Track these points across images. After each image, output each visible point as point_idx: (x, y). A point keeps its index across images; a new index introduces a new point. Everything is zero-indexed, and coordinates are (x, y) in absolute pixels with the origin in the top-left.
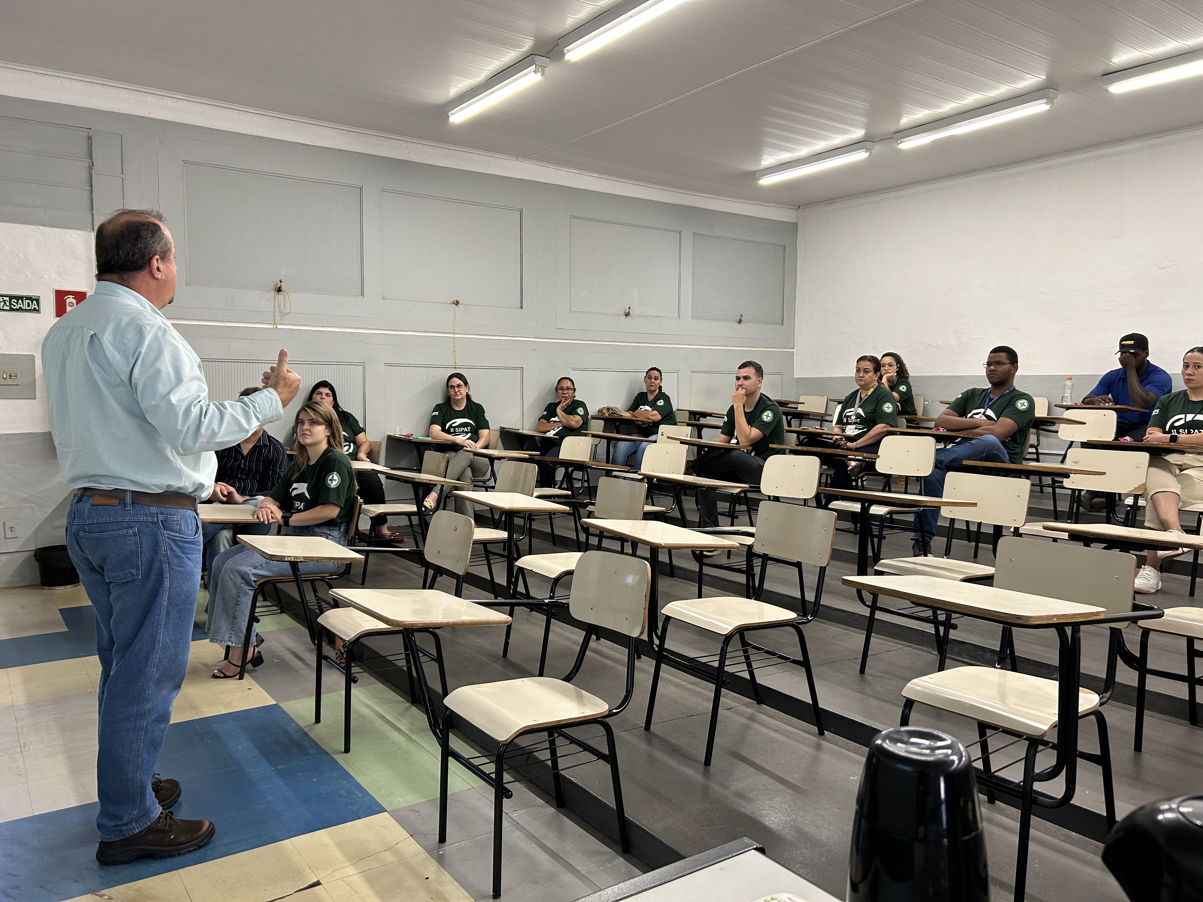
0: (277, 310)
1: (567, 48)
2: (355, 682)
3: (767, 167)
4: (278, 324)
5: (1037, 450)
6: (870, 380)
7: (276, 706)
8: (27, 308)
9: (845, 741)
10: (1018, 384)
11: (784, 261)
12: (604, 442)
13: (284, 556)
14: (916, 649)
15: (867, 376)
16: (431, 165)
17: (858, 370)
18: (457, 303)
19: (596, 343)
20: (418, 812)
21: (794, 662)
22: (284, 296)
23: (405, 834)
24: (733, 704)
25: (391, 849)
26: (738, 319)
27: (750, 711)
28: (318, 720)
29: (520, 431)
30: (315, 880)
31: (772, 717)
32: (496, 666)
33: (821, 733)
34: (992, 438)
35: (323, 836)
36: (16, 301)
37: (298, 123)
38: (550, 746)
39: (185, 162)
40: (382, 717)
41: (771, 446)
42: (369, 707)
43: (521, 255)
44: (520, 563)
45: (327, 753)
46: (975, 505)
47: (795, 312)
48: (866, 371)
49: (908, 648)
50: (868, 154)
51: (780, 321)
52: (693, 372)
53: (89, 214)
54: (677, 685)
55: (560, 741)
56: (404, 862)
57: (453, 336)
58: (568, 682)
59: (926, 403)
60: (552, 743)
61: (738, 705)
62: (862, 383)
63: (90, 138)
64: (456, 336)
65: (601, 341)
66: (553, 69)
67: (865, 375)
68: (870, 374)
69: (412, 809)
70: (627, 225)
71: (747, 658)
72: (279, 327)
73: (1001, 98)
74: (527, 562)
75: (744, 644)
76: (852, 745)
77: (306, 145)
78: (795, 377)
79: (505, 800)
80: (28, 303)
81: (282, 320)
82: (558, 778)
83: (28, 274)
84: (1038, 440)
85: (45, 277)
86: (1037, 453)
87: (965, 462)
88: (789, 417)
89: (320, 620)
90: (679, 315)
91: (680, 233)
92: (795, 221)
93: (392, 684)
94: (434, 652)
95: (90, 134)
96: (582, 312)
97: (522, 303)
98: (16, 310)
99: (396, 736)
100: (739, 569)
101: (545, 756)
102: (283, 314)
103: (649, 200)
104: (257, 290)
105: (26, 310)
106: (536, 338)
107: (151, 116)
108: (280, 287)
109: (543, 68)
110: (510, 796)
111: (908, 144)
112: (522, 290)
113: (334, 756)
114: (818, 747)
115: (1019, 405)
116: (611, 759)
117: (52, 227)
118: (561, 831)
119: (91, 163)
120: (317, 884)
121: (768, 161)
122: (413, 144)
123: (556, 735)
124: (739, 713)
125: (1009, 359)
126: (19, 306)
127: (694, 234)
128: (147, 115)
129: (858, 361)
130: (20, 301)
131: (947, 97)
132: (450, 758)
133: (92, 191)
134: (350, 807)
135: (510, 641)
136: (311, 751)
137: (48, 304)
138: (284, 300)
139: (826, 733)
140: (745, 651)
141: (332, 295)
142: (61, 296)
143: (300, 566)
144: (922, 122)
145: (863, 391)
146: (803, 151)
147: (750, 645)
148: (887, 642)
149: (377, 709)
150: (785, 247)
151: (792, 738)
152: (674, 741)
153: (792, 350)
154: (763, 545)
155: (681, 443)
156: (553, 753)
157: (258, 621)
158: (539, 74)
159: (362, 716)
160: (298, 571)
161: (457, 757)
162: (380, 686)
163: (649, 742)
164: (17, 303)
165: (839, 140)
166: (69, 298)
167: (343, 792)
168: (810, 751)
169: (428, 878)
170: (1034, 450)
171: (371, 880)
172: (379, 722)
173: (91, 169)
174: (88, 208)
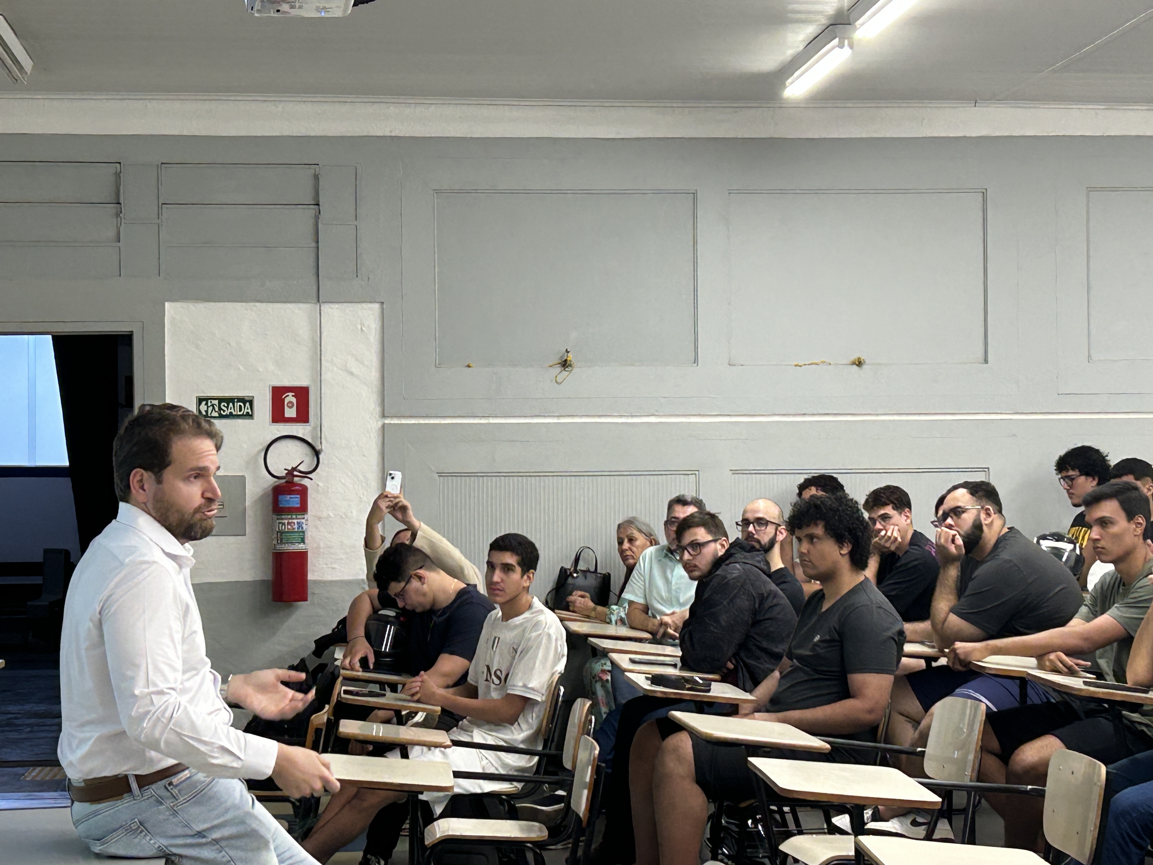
8: (239, 413)
18: (859, 363)
22: (570, 373)
36: (226, 405)
39: (437, 191)
53: (313, 279)
57: (861, 418)
63: (316, 178)
77: (609, 140)
80: (240, 406)
83: (242, 368)
85: (261, 370)
95: (317, 172)
96: (1115, 361)
97: (986, 353)
98: (226, 417)
104: (533, 366)
105: (238, 416)
106: (1017, 413)
107: (393, 134)
108: (567, 360)
117: (268, 303)
119: (318, 211)
126: (229, 411)
128: (388, 134)
130: (231, 404)
133: (317, 249)
137: (264, 406)
138: (572, 380)
141: (648, 366)
142: (278, 394)
158: (847, 48)
164: (228, 408)
166: (288, 396)
173: (317, 218)
174: (313, 271)
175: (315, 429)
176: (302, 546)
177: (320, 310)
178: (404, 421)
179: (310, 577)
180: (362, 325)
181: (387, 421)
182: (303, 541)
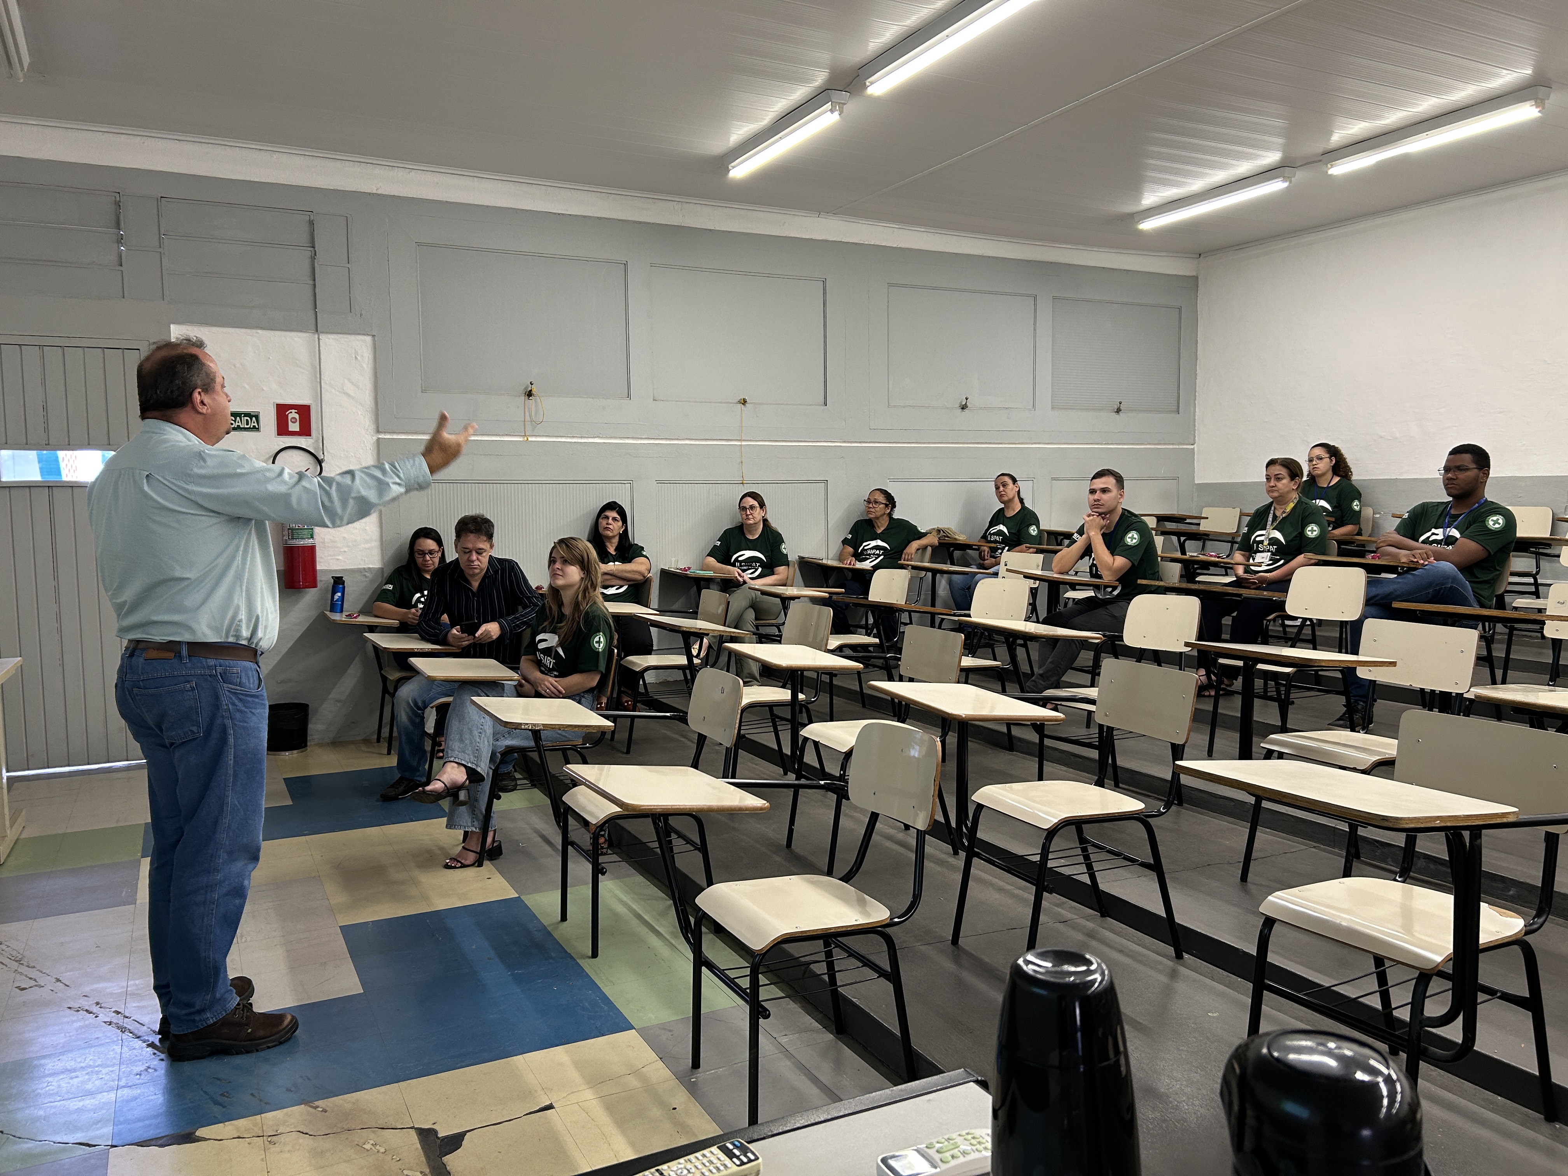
0: (528, 418)
1: (870, 80)
2: (603, 874)
3: (1149, 207)
4: (530, 436)
5: (1536, 580)
6: (1286, 490)
7: (517, 902)
8: (246, 426)
9: (1209, 968)
10: (1490, 494)
11: (1180, 328)
12: (930, 574)
13: (521, 724)
14: (1324, 850)
15: (1280, 485)
16: (711, 230)
17: (1268, 478)
18: (744, 402)
19: (923, 445)
20: (670, 1031)
21: (1143, 865)
22: (535, 401)
23: (653, 1056)
24: (1069, 915)
25: (636, 1072)
26: (1116, 407)
27: (1090, 925)
28: (564, 918)
29: (824, 562)
30: (548, 1103)
31: (1118, 934)
32: (777, 859)
33: (1179, 956)
34: (1447, 566)
35: (559, 1053)
37: (549, 188)
38: (826, 958)
39: (419, 244)
40: (638, 916)
41: (1139, 581)
42: (625, 904)
43: (825, 337)
44: (807, 732)
45: (572, 958)
46: (1393, 664)
47: (1195, 396)
48: (1278, 478)
49: (1313, 850)
50: (1286, 184)
51: (1174, 408)
52: (1053, 479)
53: (313, 312)
54: (1000, 890)
55: (838, 954)
56: (650, 1089)
57: (739, 443)
58: (846, 882)
59: (1378, 516)
60: (829, 954)
61: (1076, 917)
62: (1276, 494)
63: (311, 223)
64: (744, 443)
65: (929, 443)
66: (853, 106)
67: (1277, 484)
68: (1284, 481)
69: (664, 1027)
70: (964, 291)
71: (1087, 858)
72: (530, 439)
73: (1470, 102)
74: (816, 731)
75: (1082, 840)
76: (1219, 973)
77: (559, 214)
78: (1196, 482)
79: (761, 1021)
80: (247, 420)
81: (533, 430)
82: (837, 997)
83: (247, 387)
84: (1538, 566)
85: (265, 389)
86: (1536, 584)
87: (1395, 605)
88: (1182, 539)
89: (565, 798)
90: (1034, 406)
91: (1035, 298)
92: (1195, 274)
93: (654, 876)
94: (698, 841)
95: (312, 218)
96: (904, 407)
97: (825, 398)
99: (654, 941)
100: (1090, 743)
101: (821, 969)
102: (535, 424)
103: (992, 257)
104: (504, 395)
105: (245, 429)
106: (844, 442)
107: (379, 192)
108: (531, 390)
109: (841, 105)
110: (767, 1016)
111: (1341, 169)
112: (825, 382)
113: (580, 961)
114: (1173, 975)
115: (1491, 523)
116: (894, 977)
117: (272, 330)
118: (838, 1064)
119: (313, 253)
120: (550, 1107)
121: (1149, 199)
122: (688, 205)
123: (833, 946)
124: (1075, 927)
125: (1476, 462)
126: (237, 424)
127: (1054, 298)
128: (374, 191)
129: (1267, 467)
130: (238, 418)
131: (1394, 104)
132: (704, 969)
133: (315, 285)
134: (593, 1022)
135: (795, 828)
136: (553, 955)
137: (269, 420)
138: (536, 406)
139: (1186, 956)
140: (1084, 850)
141: (593, 398)
142: (282, 410)
143: (543, 735)
144: (1361, 138)
145: (1277, 507)
146: (1197, 185)
147: (1088, 842)
148: (1285, 841)
149: (634, 907)
150: (1180, 309)
151: (1140, 962)
152: (987, 960)
153: (1192, 447)
154: (1106, 715)
155: (1025, 577)
156: (831, 966)
157: (499, 798)
158: (836, 114)
159: (616, 915)
160: (541, 739)
161: (711, 967)
162: (640, 879)
163: (957, 960)
164: (235, 421)
165: (1243, 168)
166: (291, 412)
167: (587, 1004)
168: (1163, 979)
169: (675, 1109)
170: (1531, 580)
171: (610, 1107)
172: (635, 922)
173: (313, 258)
174: (310, 305)
175: (317, 441)
176: (311, 540)
177: (319, 338)
178: (395, 436)
179: (318, 567)
180: (356, 353)
181: (381, 436)
182: (312, 537)
